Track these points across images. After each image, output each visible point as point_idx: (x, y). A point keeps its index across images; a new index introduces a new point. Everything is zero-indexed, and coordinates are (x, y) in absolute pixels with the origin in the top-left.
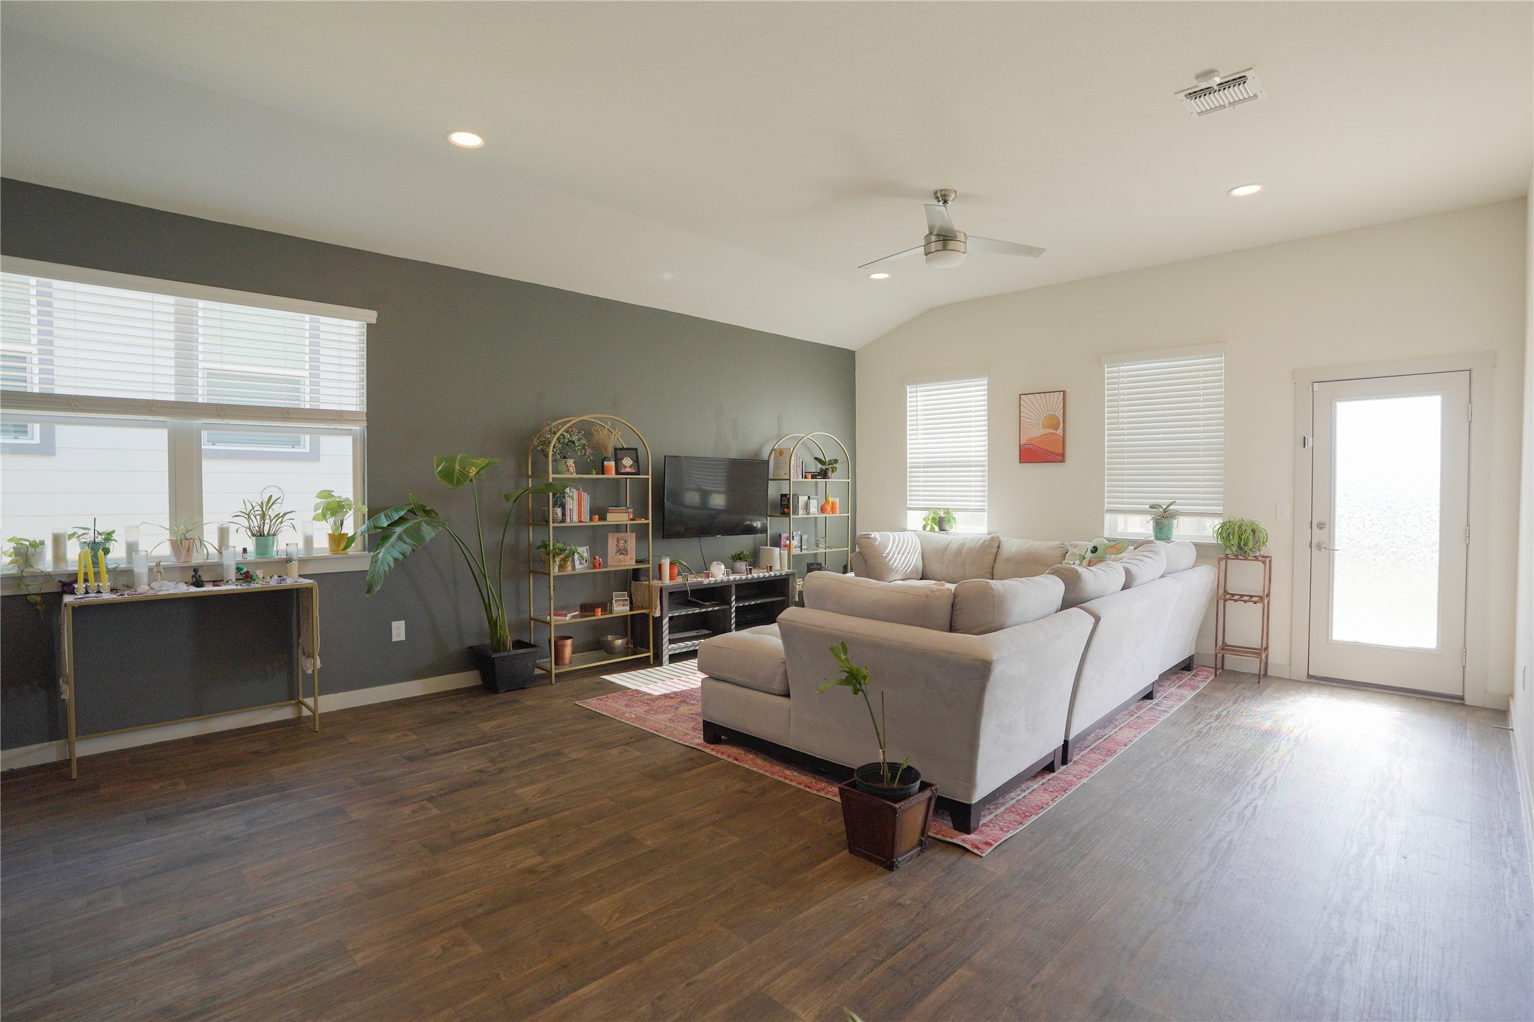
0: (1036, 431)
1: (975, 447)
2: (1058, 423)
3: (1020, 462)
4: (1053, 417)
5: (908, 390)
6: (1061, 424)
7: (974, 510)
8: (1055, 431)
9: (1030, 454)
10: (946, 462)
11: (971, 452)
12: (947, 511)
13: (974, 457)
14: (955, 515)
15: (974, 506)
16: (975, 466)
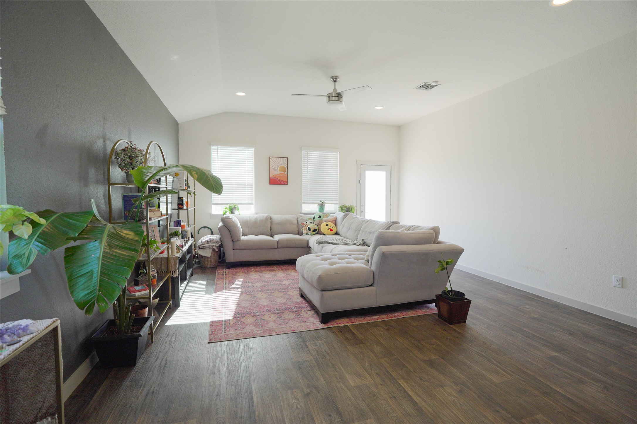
0: (276, 172)
1: (248, 177)
2: (285, 169)
3: (270, 184)
4: (283, 167)
5: (212, 148)
6: (287, 170)
7: (248, 204)
8: (284, 173)
9: (274, 181)
10: (233, 183)
11: (246, 179)
12: (235, 204)
13: (247, 181)
14: (239, 206)
15: (247, 202)
16: (248, 185)
